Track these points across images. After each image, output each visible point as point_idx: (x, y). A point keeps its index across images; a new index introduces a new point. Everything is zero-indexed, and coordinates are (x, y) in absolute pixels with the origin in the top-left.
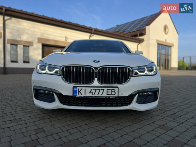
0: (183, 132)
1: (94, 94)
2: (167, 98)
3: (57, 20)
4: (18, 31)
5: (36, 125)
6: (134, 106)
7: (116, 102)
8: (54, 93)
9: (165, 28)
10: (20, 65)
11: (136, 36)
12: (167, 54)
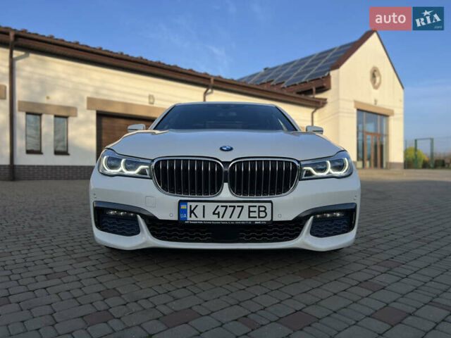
0: (407, 293)
1: (222, 217)
2: (377, 228)
3: (132, 57)
4: (42, 82)
5: (101, 283)
6: (306, 240)
7: (268, 232)
8: (139, 216)
9: (374, 74)
10: (48, 159)
11: (309, 92)
12: (379, 132)
